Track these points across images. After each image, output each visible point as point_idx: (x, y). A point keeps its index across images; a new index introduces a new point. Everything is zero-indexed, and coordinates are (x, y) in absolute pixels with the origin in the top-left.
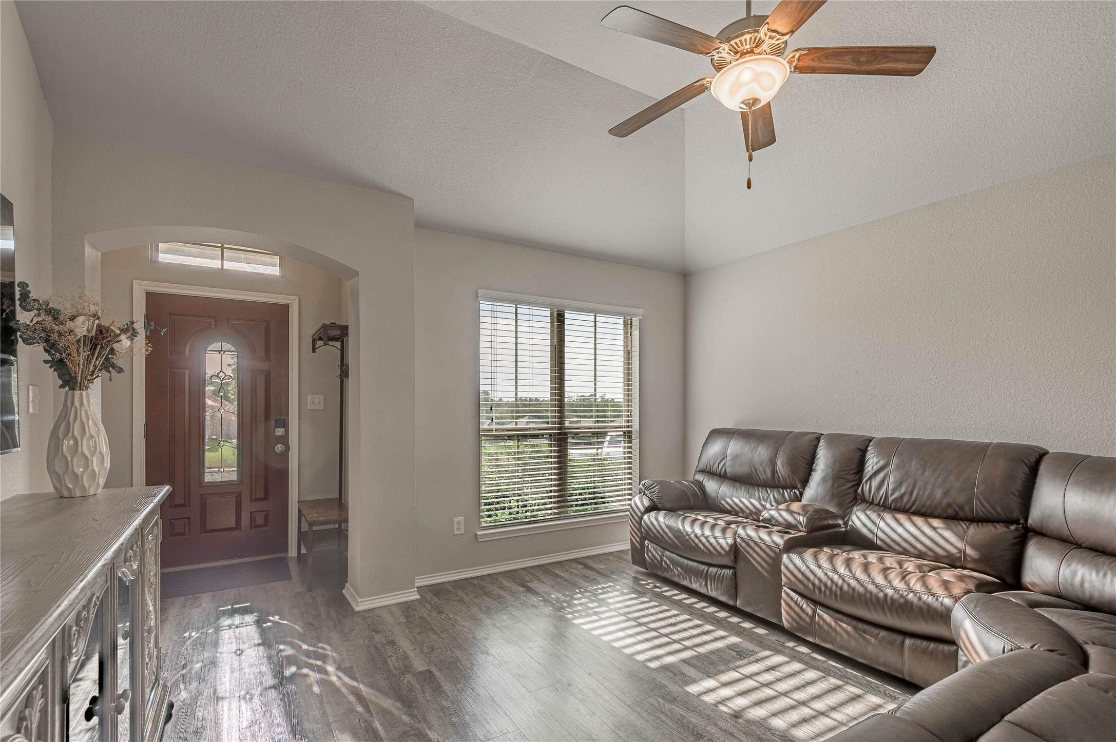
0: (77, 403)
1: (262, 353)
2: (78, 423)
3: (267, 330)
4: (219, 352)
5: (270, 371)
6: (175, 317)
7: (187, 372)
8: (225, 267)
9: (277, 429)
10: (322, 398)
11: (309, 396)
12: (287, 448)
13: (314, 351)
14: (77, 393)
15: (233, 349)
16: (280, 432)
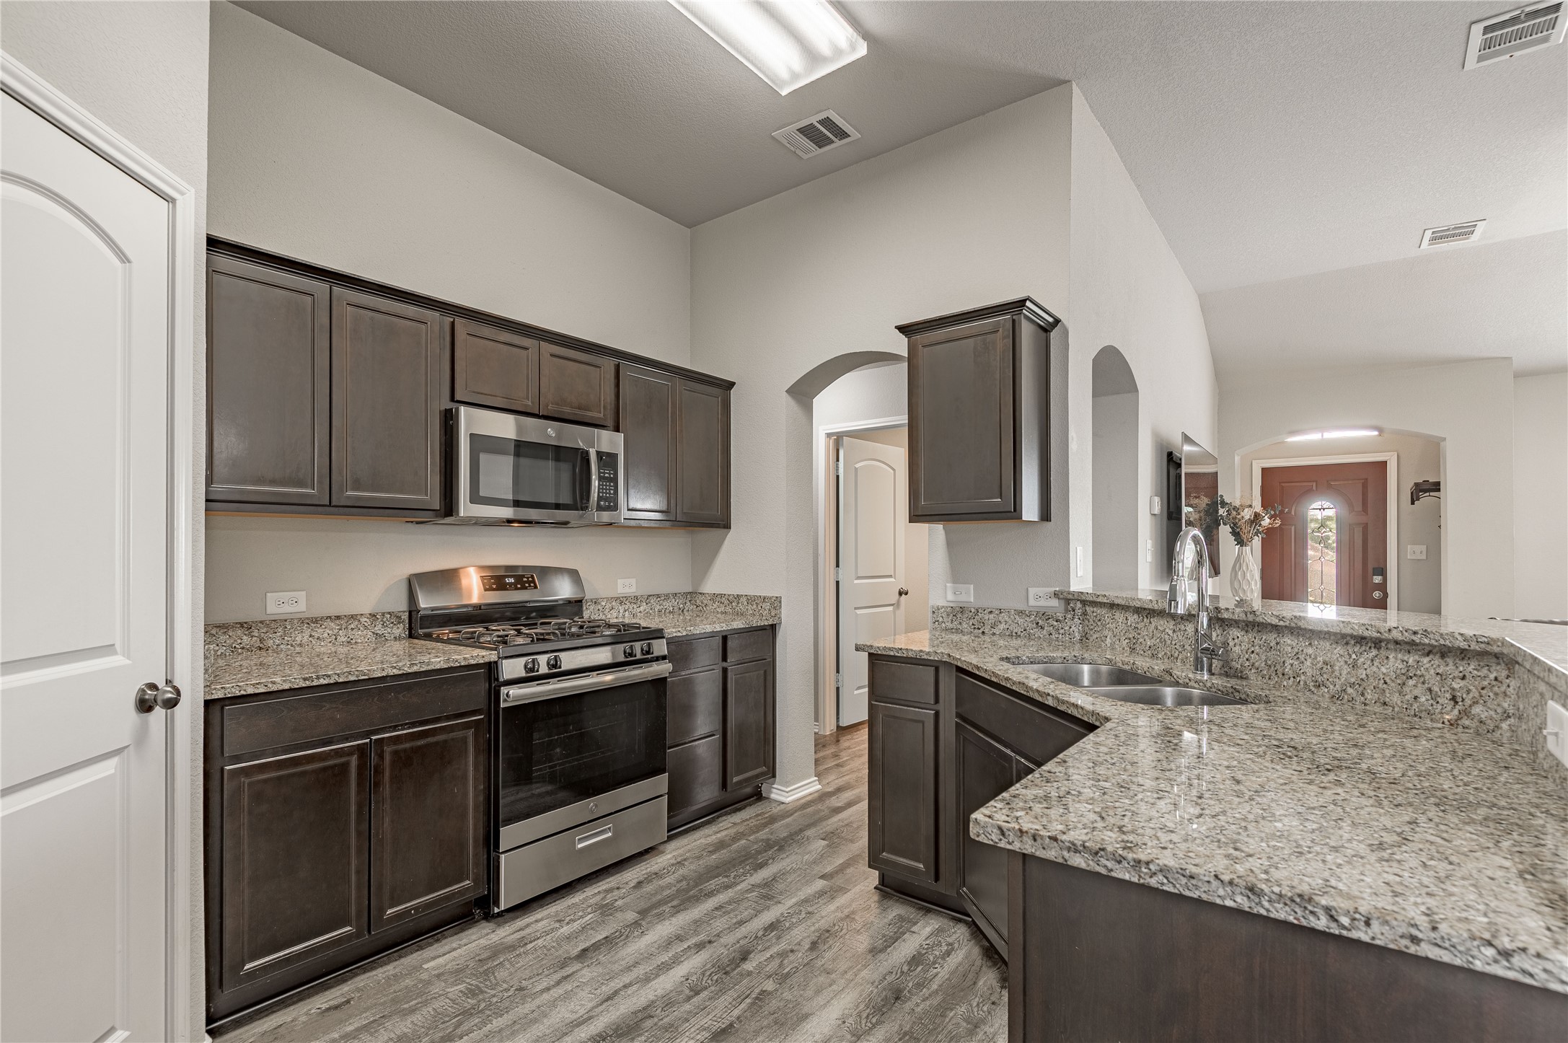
0: (1244, 554)
1: (1359, 507)
2: (1245, 563)
3: (1365, 486)
4: (1320, 509)
5: (1367, 524)
6: (1283, 484)
7: (1293, 528)
8: (1324, 437)
9: (1375, 577)
10: (1424, 548)
11: (1409, 546)
12: (1386, 595)
13: (1413, 503)
14: (1244, 548)
15: (1332, 506)
16: (1377, 579)
